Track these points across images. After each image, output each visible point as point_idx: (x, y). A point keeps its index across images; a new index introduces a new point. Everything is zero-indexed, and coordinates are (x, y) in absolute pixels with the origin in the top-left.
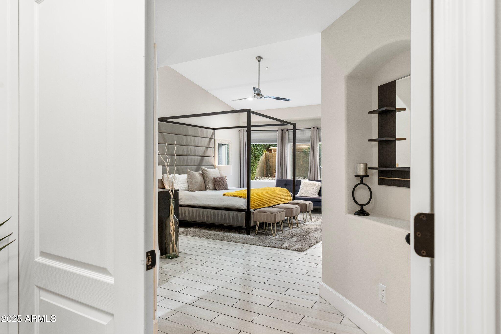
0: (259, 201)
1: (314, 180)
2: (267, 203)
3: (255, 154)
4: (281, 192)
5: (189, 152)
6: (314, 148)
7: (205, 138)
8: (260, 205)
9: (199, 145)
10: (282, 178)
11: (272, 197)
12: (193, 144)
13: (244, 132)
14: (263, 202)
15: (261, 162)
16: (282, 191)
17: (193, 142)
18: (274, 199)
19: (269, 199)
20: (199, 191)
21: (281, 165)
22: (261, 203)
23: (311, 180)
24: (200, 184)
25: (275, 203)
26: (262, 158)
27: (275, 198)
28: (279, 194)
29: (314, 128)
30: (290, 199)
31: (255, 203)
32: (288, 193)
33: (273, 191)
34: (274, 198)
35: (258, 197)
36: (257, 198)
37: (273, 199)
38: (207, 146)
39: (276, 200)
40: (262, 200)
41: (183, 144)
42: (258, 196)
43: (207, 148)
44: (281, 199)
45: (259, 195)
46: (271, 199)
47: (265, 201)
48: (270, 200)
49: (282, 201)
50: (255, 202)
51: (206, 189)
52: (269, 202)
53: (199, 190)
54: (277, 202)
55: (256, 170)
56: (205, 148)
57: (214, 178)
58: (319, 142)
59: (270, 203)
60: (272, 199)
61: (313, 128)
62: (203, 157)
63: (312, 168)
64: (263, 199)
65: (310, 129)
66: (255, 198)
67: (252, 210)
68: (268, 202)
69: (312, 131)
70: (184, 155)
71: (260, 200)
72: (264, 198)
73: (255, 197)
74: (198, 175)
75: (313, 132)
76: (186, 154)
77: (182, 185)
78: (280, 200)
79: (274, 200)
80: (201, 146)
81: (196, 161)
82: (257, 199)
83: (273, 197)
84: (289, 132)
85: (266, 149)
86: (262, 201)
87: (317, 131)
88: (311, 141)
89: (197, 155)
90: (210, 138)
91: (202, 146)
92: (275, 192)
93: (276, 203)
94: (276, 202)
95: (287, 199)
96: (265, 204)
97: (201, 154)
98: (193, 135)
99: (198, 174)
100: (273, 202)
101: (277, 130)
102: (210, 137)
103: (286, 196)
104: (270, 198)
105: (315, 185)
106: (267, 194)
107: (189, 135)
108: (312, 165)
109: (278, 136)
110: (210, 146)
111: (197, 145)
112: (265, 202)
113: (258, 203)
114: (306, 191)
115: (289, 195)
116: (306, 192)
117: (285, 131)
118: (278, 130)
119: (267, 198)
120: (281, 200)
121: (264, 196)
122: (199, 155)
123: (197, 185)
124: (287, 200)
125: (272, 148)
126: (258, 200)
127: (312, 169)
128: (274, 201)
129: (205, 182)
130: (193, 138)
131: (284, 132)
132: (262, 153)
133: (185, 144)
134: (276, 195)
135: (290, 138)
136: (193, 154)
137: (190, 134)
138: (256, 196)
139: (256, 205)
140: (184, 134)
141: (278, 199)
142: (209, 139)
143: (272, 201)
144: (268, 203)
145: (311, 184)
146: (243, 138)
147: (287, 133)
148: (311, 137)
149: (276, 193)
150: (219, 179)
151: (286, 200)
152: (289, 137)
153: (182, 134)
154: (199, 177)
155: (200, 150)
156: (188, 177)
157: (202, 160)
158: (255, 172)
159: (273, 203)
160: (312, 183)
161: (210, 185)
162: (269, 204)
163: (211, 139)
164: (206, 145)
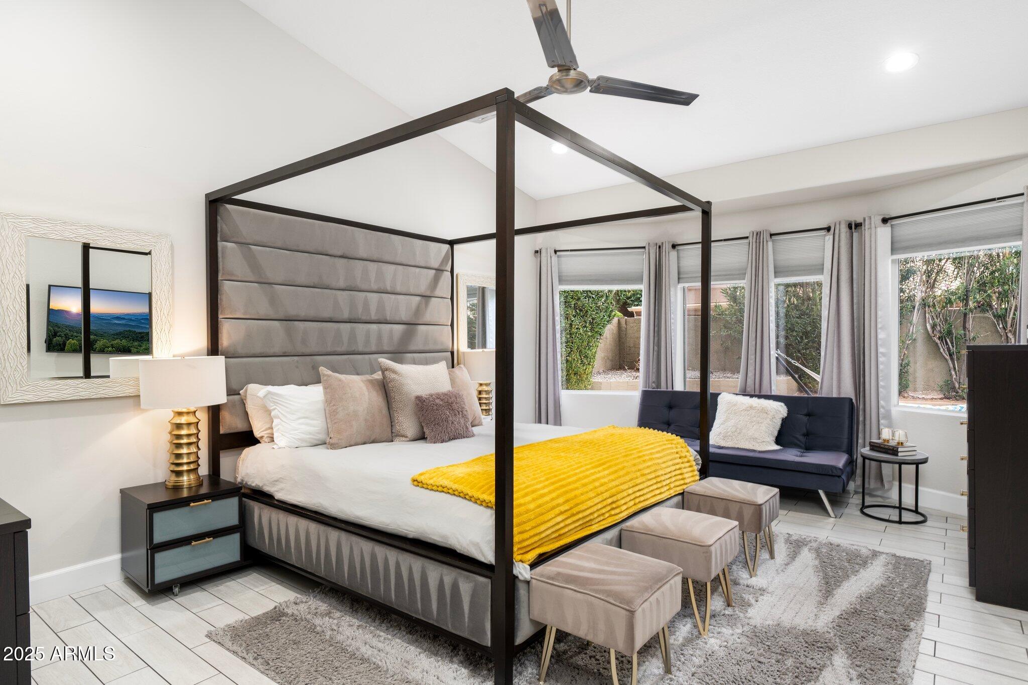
0: (562, 513)
1: (757, 393)
2: (599, 516)
3: (593, 319)
4: (658, 452)
5: (360, 310)
6: (760, 297)
7: (418, 270)
8: (566, 530)
9: (399, 289)
10: (659, 385)
11: (622, 484)
12: (374, 287)
13: (549, 255)
14: (580, 516)
15: (608, 336)
16: (663, 450)
17: (373, 280)
18: (630, 491)
19: (610, 497)
20: (364, 443)
21: (656, 348)
22: (569, 521)
23: (752, 396)
24: (366, 420)
25: (635, 504)
26: (609, 330)
27: (633, 487)
28: (648, 467)
29: (758, 234)
30: (690, 474)
31: (543, 528)
32: (683, 455)
33: (626, 456)
34: (630, 484)
35: (558, 497)
36: (553, 499)
37: (625, 494)
38: (428, 294)
39: (639, 490)
40: (577, 505)
41: (334, 284)
42: (557, 489)
43: (426, 297)
44: (657, 483)
45: (563, 486)
46: (618, 493)
47: (591, 507)
48: (614, 499)
49: (662, 490)
50: (542, 524)
51: (392, 435)
52: (609, 508)
53: (363, 441)
54: (642, 499)
55: (594, 357)
56: (418, 298)
57: (419, 398)
58: (775, 277)
59: (613, 512)
60: (623, 491)
61: (755, 234)
62: (411, 324)
63: (751, 357)
64: (582, 502)
65: (747, 238)
66: (539, 506)
67: (522, 570)
68: (604, 511)
69: (754, 244)
70: (340, 318)
71: (566, 511)
72: (583, 498)
73: (543, 496)
74: (364, 388)
75: (758, 249)
76: (346, 315)
77: (302, 424)
78: (655, 487)
79: (629, 495)
80: (404, 290)
81: (385, 340)
82: (553, 508)
83: (624, 483)
84: (678, 250)
85: (619, 307)
86: (574, 511)
87: (770, 244)
88: (748, 276)
89: (388, 318)
90: (436, 269)
91: (408, 293)
92: (634, 459)
93: (640, 502)
94: (637, 500)
95: (680, 477)
96: (591, 520)
97: (404, 316)
98: (375, 258)
99: (362, 385)
100: (625, 504)
101: (644, 248)
102: (436, 265)
103: (678, 467)
104: (614, 491)
105: (764, 411)
106: (598, 475)
107: (358, 256)
108: (752, 349)
109: (647, 262)
110: (438, 292)
111: (389, 289)
112: (591, 514)
113: (558, 523)
114: (736, 431)
115: (686, 460)
116: (736, 434)
117: (667, 247)
118: (647, 248)
119: (598, 495)
120: (657, 489)
121: (584, 485)
122: (397, 319)
123: (354, 423)
124: (682, 482)
125: (633, 307)
126: (557, 511)
127: (751, 362)
128: (628, 499)
129: (392, 413)
130: (372, 266)
131: (664, 253)
132: (609, 316)
133: (342, 284)
134: (639, 470)
135: (682, 270)
136: (374, 317)
137: (362, 253)
138: (550, 492)
139: (543, 535)
140: (340, 253)
141: (645, 485)
142: (434, 271)
143: (623, 502)
144: (603, 514)
145: (751, 407)
146: (546, 271)
147: (674, 254)
148: (750, 264)
149: (640, 463)
150: (438, 401)
151: (678, 483)
152: (679, 267)
153: (331, 252)
154: (367, 393)
155: (403, 307)
156: (326, 393)
157: (408, 336)
158: (594, 361)
159: (624, 507)
160: (754, 405)
161: (407, 424)
162: (611, 516)
163: (439, 271)
164: (423, 288)
